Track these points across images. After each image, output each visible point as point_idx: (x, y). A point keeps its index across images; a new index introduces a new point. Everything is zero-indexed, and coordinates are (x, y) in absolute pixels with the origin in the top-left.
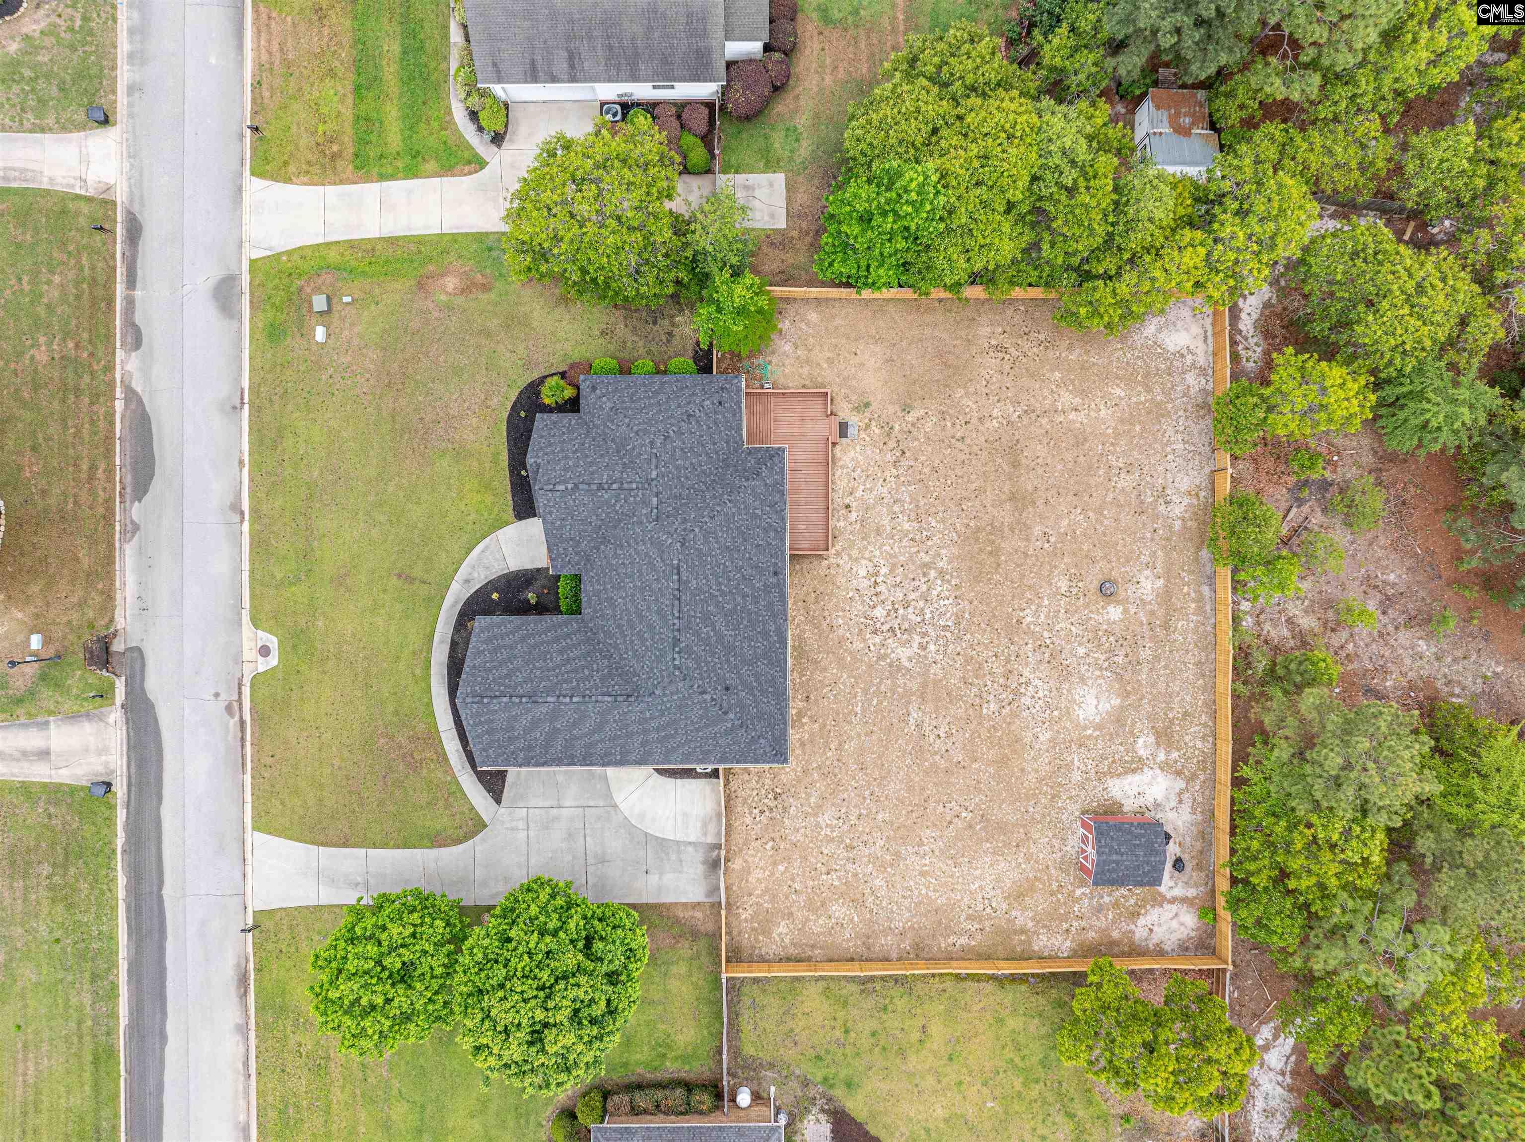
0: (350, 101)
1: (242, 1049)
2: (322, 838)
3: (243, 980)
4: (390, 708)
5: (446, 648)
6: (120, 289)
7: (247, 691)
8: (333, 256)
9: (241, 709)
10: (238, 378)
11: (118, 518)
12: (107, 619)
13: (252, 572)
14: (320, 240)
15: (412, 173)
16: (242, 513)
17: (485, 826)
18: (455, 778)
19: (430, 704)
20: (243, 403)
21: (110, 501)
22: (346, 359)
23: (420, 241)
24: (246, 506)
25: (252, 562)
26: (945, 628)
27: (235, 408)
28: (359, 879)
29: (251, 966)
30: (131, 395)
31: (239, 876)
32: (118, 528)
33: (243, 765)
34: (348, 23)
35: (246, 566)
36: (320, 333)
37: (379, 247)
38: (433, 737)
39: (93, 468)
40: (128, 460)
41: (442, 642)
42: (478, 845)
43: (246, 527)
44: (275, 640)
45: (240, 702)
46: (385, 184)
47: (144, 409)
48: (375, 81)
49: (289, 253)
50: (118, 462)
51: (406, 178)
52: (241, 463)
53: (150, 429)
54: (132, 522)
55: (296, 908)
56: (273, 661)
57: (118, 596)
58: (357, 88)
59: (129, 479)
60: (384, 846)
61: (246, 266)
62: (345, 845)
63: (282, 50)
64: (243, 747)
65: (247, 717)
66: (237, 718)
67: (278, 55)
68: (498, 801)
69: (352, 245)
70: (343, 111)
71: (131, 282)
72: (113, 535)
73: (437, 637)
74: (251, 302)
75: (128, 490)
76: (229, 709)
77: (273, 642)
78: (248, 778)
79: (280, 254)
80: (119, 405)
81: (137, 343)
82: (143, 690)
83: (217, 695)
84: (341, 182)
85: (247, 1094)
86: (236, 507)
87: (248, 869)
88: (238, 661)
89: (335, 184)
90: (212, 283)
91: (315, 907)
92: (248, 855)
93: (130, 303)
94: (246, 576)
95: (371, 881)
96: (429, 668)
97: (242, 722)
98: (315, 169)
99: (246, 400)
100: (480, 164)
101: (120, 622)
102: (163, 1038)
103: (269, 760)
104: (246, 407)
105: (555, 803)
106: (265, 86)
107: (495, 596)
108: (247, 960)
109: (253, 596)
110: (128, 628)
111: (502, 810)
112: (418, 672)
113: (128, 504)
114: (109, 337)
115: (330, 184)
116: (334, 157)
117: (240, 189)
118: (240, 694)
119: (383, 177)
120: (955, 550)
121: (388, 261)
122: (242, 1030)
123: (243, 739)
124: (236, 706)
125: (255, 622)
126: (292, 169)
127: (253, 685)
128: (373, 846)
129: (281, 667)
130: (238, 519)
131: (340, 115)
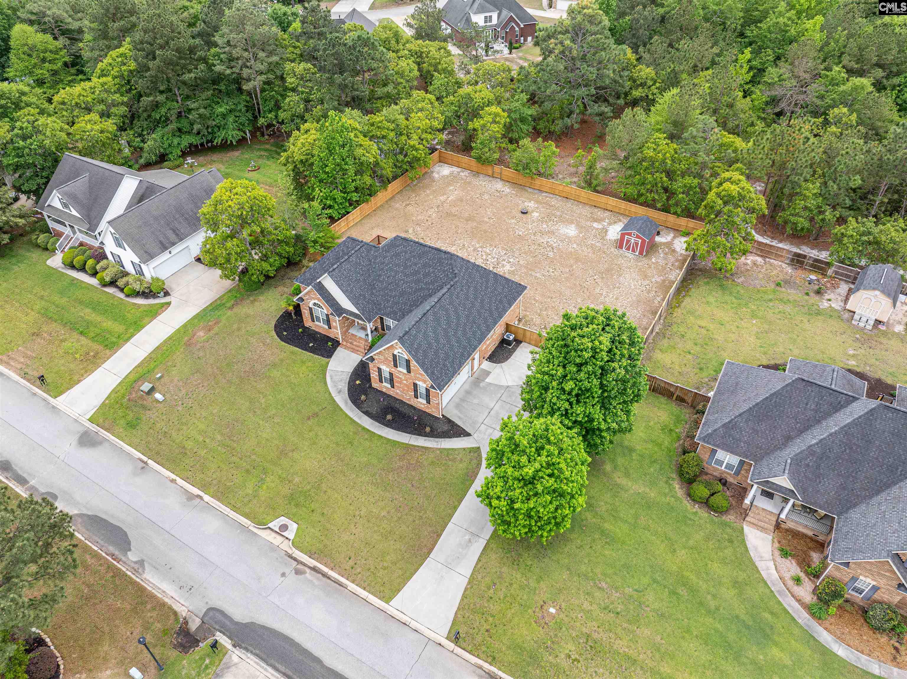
0: (83, 338)
2: (425, 550)
4: (375, 461)
5: (366, 418)
6: (19, 489)
7: (298, 554)
8: (133, 377)
9: (305, 565)
10: (131, 458)
11: (124, 569)
12: (172, 617)
13: (234, 508)
14: (120, 380)
15: (140, 328)
16: (199, 496)
17: (479, 448)
18: (439, 449)
19: (389, 440)
20: (146, 463)
21: (110, 567)
22: (184, 392)
23: (170, 338)
24: (196, 491)
25: (228, 504)
27: (143, 468)
28: (467, 537)
29: (486, 666)
31: (413, 635)
32: (129, 573)
33: (341, 584)
34: (54, 325)
35: (227, 510)
36: (158, 396)
37: (153, 355)
38: (408, 448)
40: (102, 542)
41: (360, 418)
43: (207, 498)
44: (282, 518)
45: (300, 562)
46: (131, 341)
47: (89, 516)
48: (89, 324)
49: (108, 398)
50: (96, 548)
51: (139, 331)
52: (173, 481)
53: (101, 519)
54: (136, 563)
55: (462, 600)
56: (293, 527)
57: (166, 600)
58: (81, 333)
59: (111, 549)
60: (455, 508)
61: (88, 424)
62: (439, 536)
63: (26, 357)
64: (329, 578)
65: (314, 564)
66: (308, 570)
67: (26, 360)
68: (469, 435)
69: (139, 366)
70: (83, 343)
71: (23, 482)
72: (130, 578)
73: (356, 419)
74: (106, 430)
75: (117, 553)
76: (298, 572)
77: (282, 520)
78: (352, 586)
79: (103, 404)
81: (54, 498)
82: (237, 624)
83: (283, 575)
84: (108, 359)
86: (191, 497)
87: (414, 624)
88: (273, 548)
89: (106, 361)
90: (75, 444)
91: (469, 583)
92: (404, 618)
93: (31, 489)
94: (232, 514)
95: (472, 529)
96: (369, 431)
97: (314, 569)
98: (90, 367)
99: (145, 459)
100: (167, 304)
101: (183, 611)
103: (351, 563)
104: (150, 462)
105: (488, 411)
106: (30, 372)
107: (357, 383)
108: (480, 667)
109: (246, 516)
110: (191, 608)
111: (475, 436)
112: (366, 436)
113: (123, 559)
115: (103, 364)
116: (95, 356)
117: (53, 407)
118: (295, 559)
119: (128, 341)
120: (475, 241)
121: (163, 354)
123: (325, 575)
124: (300, 567)
125: (262, 524)
126: (76, 378)
127: (297, 548)
128: (451, 516)
129: (300, 522)
130: (198, 500)
131: (82, 346)
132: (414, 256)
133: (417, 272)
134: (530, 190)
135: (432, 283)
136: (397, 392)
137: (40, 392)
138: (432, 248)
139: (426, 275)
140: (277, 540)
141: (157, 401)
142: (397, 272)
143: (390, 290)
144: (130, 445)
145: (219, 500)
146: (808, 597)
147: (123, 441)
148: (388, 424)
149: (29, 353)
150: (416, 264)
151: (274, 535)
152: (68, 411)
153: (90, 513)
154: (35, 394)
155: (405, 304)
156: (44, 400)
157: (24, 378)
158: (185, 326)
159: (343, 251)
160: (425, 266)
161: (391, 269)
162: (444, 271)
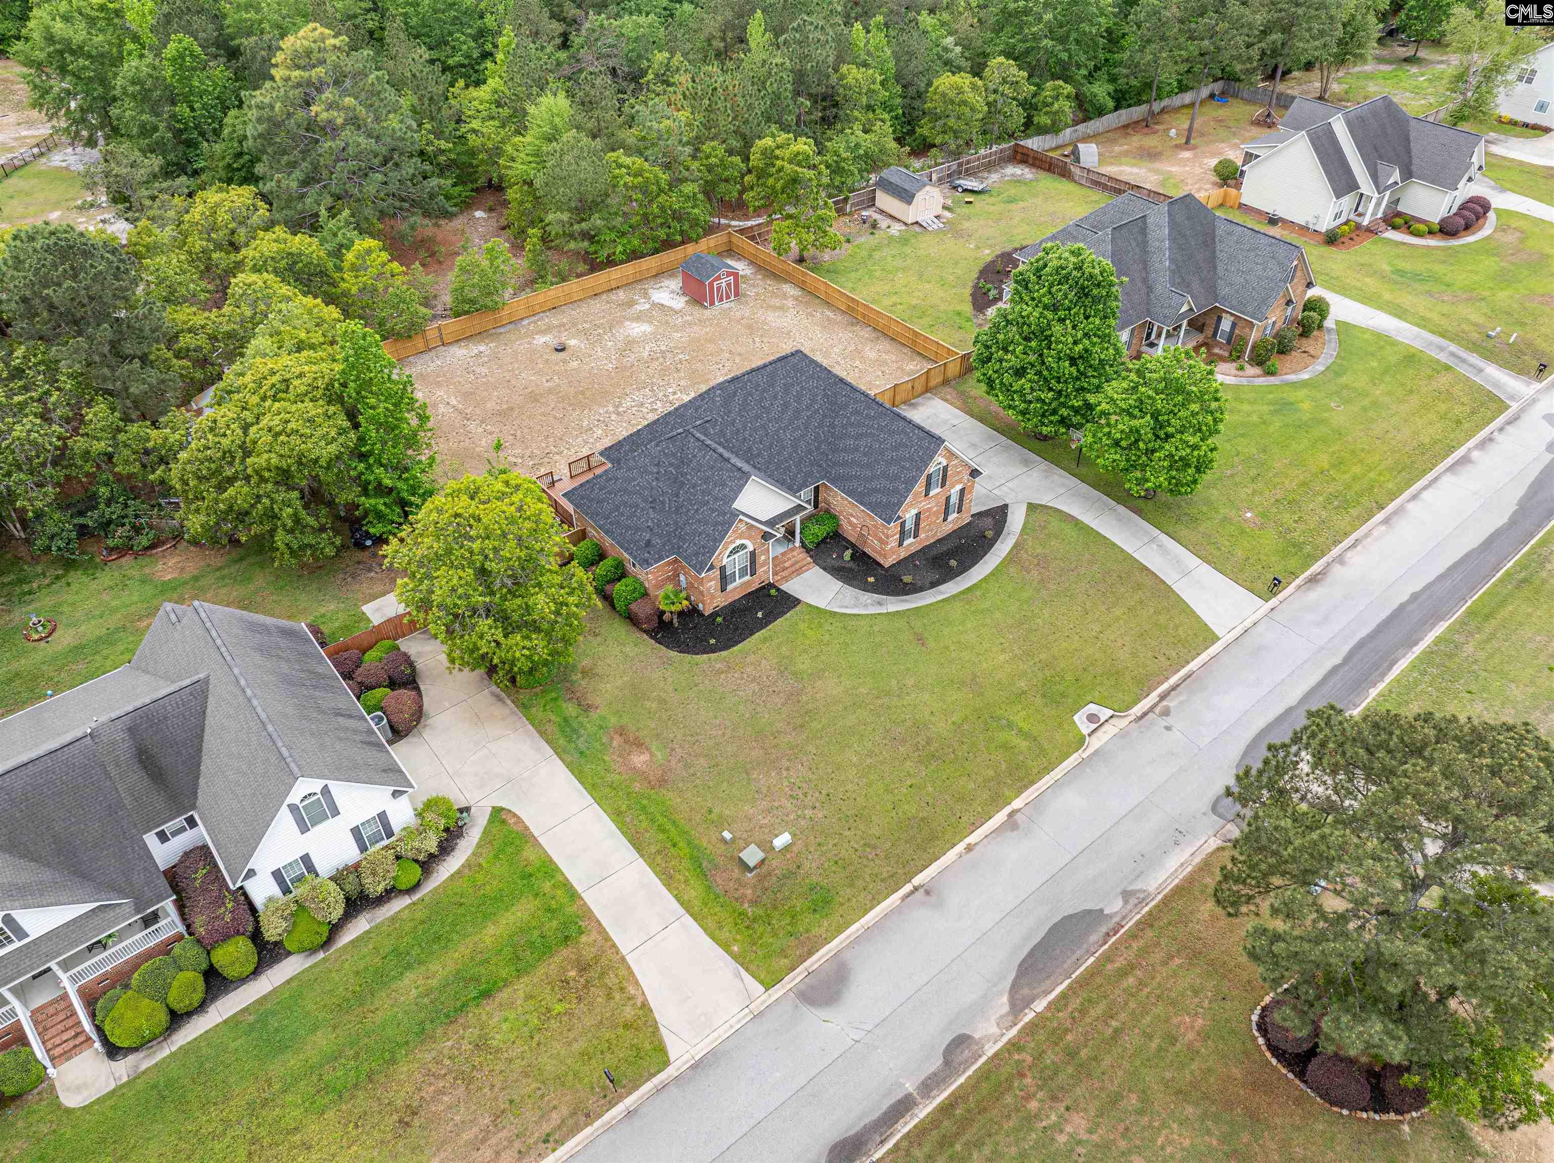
0: (504, 995)
1: (1349, 554)
2: (1161, 587)
3: (1314, 580)
5: (942, 588)
6: (923, 1112)
7: (1137, 710)
8: (694, 892)
9: (1155, 705)
10: (895, 911)
11: (1138, 917)
13: (1048, 770)
14: (688, 920)
15: (550, 869)
16: (1010, 815)
17: (1030, 504)
18: (1021, 535)
19: (992, 574)
20: (916, 889)
21: (1133, 935)
23: (617, 815)
24: (1000, 817)
26: (652, 390)
27: (927, 893)
28: (1155, 546)
29: (1298, 581)
30: (1018, 1005)
31: (1260, 628)
32: (1147, 909)
33: (1189, 676)
34: (403, 1069)
35: (1047, 781)
36: (780, 842)
37: (653, 849)
38: (1012, 558)
39: (1123, 973)
40: (1079, 953)
41: (941, 593)
42: (1045, 499)
43: (1017, 804)
44: (1076, 718)
45: (1151, 709)
46: (579, 888)
47: (1017, 978)
48: (463, 978)
49: (725, 946)
50: (1092, 959)
51: (558, 870)
52: (969, 848)
53: (1031, 954)
54: (1126, 902)
55: (1226, 575)
56: (1092, 708)
57: (1197, 860)
58: (486, 995)
59: (1094, 938)
60: (1114, 545)
61: (778, 992)
62: (1147, 569)
63: (484, 1141)
64: (1178, 685)
65: (1154, 697)
66: (1165, 703)
67: (493, 1141)
68: (1006, 506)
69: (668, 879)
70: (521, 994)
71: (904, 1106)
72: (1157, 906)
74: (810, 954)
75: (1104, 929)
76: (1166, 713)
77: (1080, 719)
78: (1193, 665)
79: (735, 957)
80: (1040, 1005)
81: (961, 1041)
83: (1168, 728)
84: (607, 938)
85: (1367, 535)
86: (1011, 822)
87: (1248, 623)
88: (1123, 734)
89: (614, 945)
90: (823, 1013)
91: (1208, 562)
92: (1240, 630)
93: (928, 1087)
94: (1058, 773)
95: (1145, 540)
96: (969, 589)
97: (1162, 697)
98: (611, 980)
99: (908, 888)
100: (498, 815)
101: (1214, 843)
102: (1415, 597)
104: (915, 882)
106: (546, 1128)
107: (871, 579)
108: (1300, 587)
109: (1067, 756)
110: (1211, 833)
111: (1009, 501)
112: (978, 593)
113: (1116, 919)
114: (984, 1075)
115: (618, 952)
116: (583, 969)
117: (696, 1066)
118: (1145, 714)
119: (573, 895)
120: (596, 407)
121: (663, 830)
122: (1340, 560)
123: (1174, 688)
124: (1157, 710)
125: (1081, 742)
126: (629, 1013)
127: (1128, 708)
128: (1123, 551)
129: (1089, 698)
130: (1018, 815)
131: (529, 997)
132: (764, 390)
133: (786, 405)
134: (502, 330)
135: (813, 401)
136: (927, 537)
137: (630, 1101)
138: (774, 362)
139: (798, 398)
140: (1109, 731)
141: (787, 848)
142: (763, 427)
143: (778, 454)
144: (866, 912)
145: (1026, 787)
146: (1257, 370)
147: (848, 925)
148: (964, 568)
149: (467, 1136)
150: (775, 397)
151: (1099, 733)
152: (723, 1033)
153: (1013, 975)
154: (630, 1114)
155: (810, 452)
156: (659, 1090)
157: (560, 1143)
158: (592, 788)
159: (671, 465)
160: (787, 388)
161: (755, 430)
162: (812, 377)
